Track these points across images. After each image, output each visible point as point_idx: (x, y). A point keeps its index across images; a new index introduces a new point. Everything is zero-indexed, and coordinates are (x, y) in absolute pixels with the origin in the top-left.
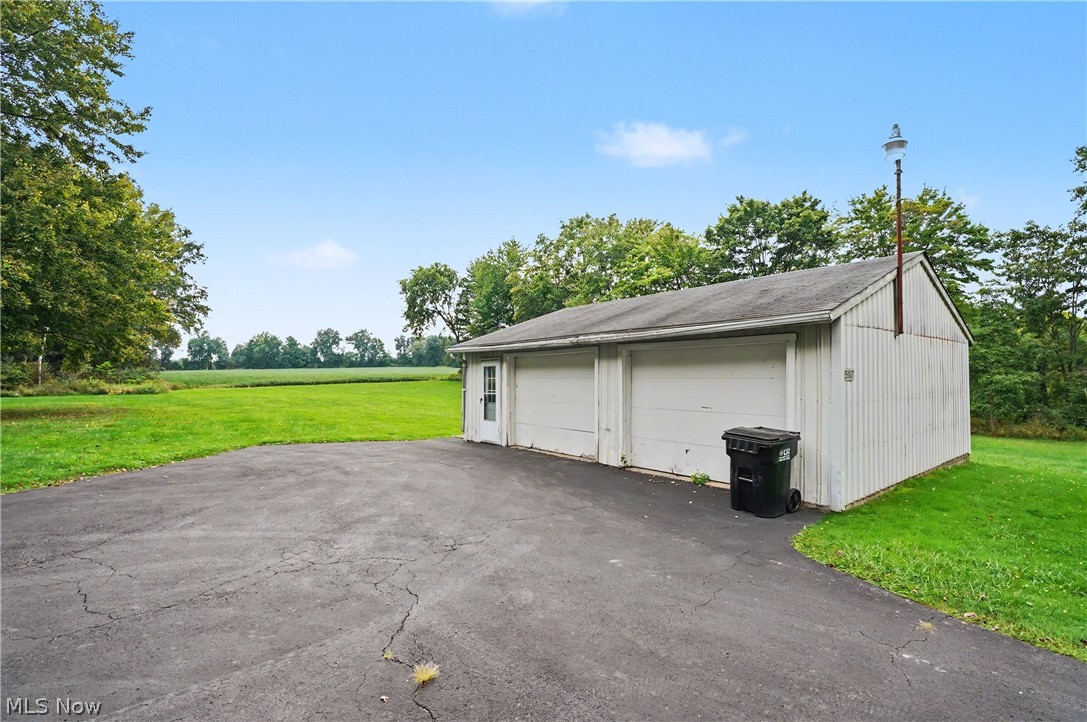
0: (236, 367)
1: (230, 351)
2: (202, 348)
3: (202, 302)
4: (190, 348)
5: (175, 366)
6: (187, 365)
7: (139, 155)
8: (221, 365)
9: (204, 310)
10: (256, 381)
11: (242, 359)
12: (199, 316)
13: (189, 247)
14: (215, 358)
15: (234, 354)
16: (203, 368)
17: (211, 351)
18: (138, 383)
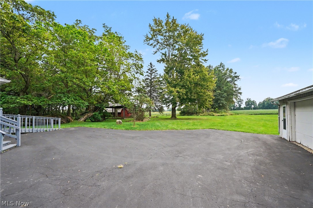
0: (259, 109)
1: (257, 104)
2: (249, 104)
3: (240, 91)
4: (246, 104)
5: (242, 109)
6: (245, 108)
7: (207, 61)
8: (254, 108)
9: (241, 93)
10: (256, 113)
11: (261, 106)
12: (239, 95)
13: (236, 77)
14: (253, 106)
15: (259, 105)
16: (249, 109)
17: (251, 104)
18: (222, 113)
